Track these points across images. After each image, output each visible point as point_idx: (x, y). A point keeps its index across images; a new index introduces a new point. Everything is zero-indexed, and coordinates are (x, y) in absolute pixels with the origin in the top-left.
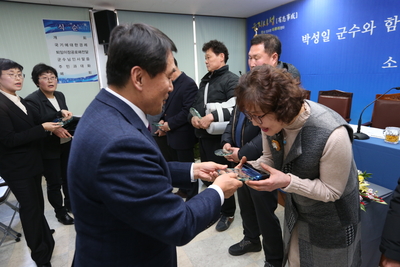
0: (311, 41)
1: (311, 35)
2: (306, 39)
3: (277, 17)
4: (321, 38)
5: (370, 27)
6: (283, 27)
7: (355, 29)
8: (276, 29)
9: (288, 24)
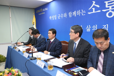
0: (52, 19)
1: (52, 17)
2: (50, 17)
3: (43, 9)
4: (54, 18)
5: (65, 15)
6: (44, 13)
7: (62, 16)
8: (42, 13)
9: (46, 11)
